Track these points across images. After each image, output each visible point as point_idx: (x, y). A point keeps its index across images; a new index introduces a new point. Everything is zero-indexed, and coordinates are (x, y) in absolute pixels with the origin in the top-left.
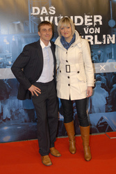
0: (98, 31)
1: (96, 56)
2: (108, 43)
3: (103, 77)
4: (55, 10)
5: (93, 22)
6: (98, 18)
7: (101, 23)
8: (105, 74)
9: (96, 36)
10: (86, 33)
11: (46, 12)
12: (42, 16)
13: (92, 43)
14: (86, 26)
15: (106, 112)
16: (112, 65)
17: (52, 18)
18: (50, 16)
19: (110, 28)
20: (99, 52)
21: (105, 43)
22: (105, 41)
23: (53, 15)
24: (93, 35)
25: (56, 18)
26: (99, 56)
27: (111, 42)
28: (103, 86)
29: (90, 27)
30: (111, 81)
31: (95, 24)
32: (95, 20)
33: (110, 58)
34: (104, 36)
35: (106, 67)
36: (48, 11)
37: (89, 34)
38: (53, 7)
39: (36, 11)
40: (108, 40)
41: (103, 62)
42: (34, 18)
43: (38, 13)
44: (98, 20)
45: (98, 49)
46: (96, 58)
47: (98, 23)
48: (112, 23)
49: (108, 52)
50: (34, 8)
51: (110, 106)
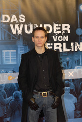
0: (66, 38)
1: (65, 63)
2: (76, 50)
3: (72, 84)
4: (25, 18)
5: (61, 30)
6: (66, 27)
7: (69, 32)
9: (64, 44)
10: (55, 40)
11: (16, 20)
12: (11, 23)
13: (61, 51)
14: (55, 34)
15: (75, 118)
17: (22, 26)
18: (20, 24)
20: (68, 59)
21: (73, 50)
22: (73, 48)
24: (62, 42)
26: (68, 63)
27: (78, 50)
28: (71, 92)
29: (59, 35)
30: (80, 87)
31: (63, 32)
32: (64, 29)
34: (72, 44)
35: (75, 74)
36: (18, 19)
40: (76, 47)
41: (71, 68)
42: (4, 25)
43: (8, 21)
44: (66, 29)
45: (67, 56)
46: (65, 65)
47: (66, 31)
49: (76, 59)
51: (79, 112)
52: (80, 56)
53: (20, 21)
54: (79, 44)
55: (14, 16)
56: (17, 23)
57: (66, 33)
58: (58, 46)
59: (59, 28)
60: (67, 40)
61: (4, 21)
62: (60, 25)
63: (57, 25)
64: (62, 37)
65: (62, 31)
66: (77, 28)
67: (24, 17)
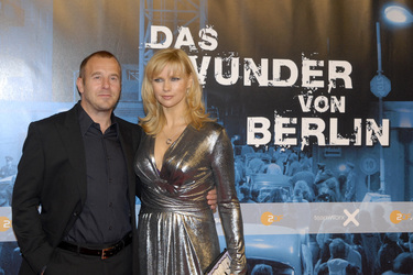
0: (340, 105)
1: (334, 180)
2: (369, 142)
3: (353, 248)
5: (325, 78)
6: (340, 69)
8: (358, 238)
10: (305, 108)
14: (305, 91)
16: (380, 211)
19: (374, 99)
20: (342, 168)
21: (358, 142)
23: (209, 53)
25: (218, 62)
26: (342, 180)
27: (376, 142)
30: (377, 260)
31: (331, 85)
32: (333, 75)
33: (375, 188)
37: (312, 113)
38: (210, 30)
39: (161, 38)
41: (353, 199)
45: (339, 160)
46: (332, 188)
48: (381, 86)
49: (368, 170)
50: (154, 30)
52: (382, 161)
53: (203, 46)
54: (379, 124)
55: (185, 31)
56: (193, 53)
57: (339, 90)
58: (313, 126)
59: (320, 73)
60: (342, 109)
61: (153, 45)
62: (322, 63)
63: (314, 63)
64: (326, 100)
65: (327, 83)
66: (374, 73)
67: (215, 33)
